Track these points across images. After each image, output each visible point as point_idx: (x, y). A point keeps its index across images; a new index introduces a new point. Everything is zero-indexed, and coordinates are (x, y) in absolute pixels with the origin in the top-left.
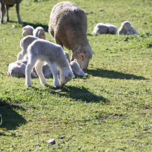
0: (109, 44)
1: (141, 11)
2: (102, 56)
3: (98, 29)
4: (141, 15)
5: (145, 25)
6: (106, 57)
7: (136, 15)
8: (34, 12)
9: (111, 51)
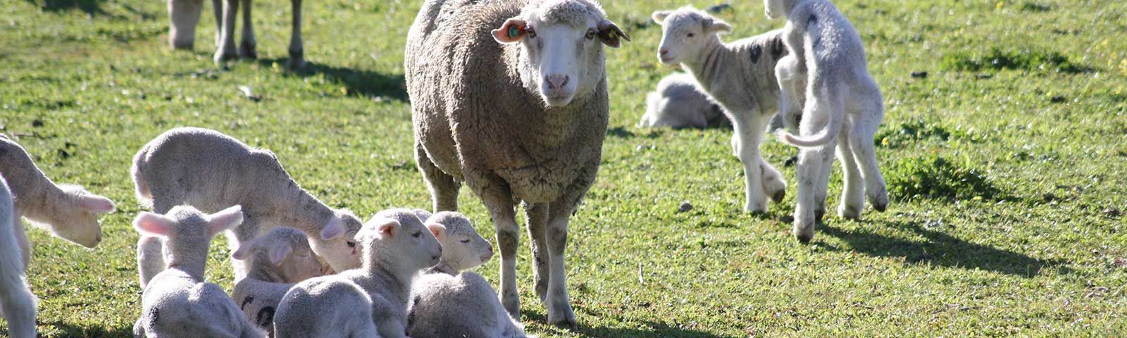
0: (705, 182)
1: (916, 14)
2: (651, 243)
3: (664, 102)
4: (911, 34)
5: (919, 83)
6: (671, 247)
7: (888, 34)
8: (376, 17)
9: (703, 219)
